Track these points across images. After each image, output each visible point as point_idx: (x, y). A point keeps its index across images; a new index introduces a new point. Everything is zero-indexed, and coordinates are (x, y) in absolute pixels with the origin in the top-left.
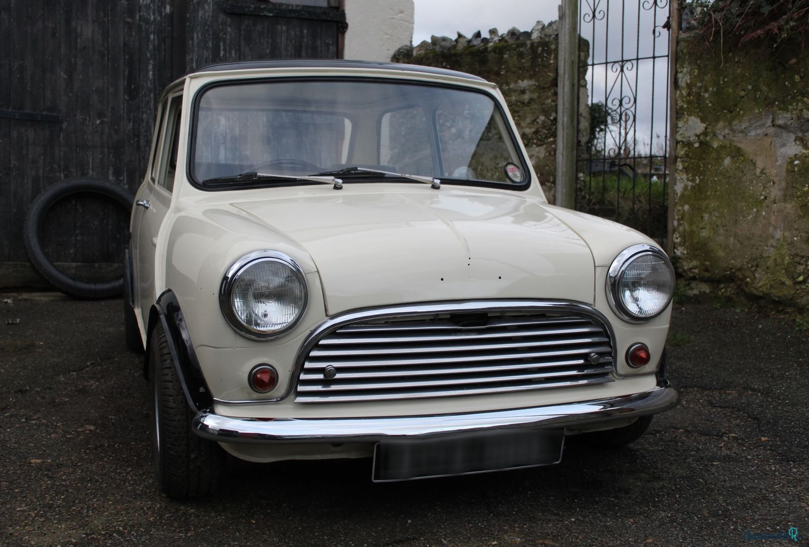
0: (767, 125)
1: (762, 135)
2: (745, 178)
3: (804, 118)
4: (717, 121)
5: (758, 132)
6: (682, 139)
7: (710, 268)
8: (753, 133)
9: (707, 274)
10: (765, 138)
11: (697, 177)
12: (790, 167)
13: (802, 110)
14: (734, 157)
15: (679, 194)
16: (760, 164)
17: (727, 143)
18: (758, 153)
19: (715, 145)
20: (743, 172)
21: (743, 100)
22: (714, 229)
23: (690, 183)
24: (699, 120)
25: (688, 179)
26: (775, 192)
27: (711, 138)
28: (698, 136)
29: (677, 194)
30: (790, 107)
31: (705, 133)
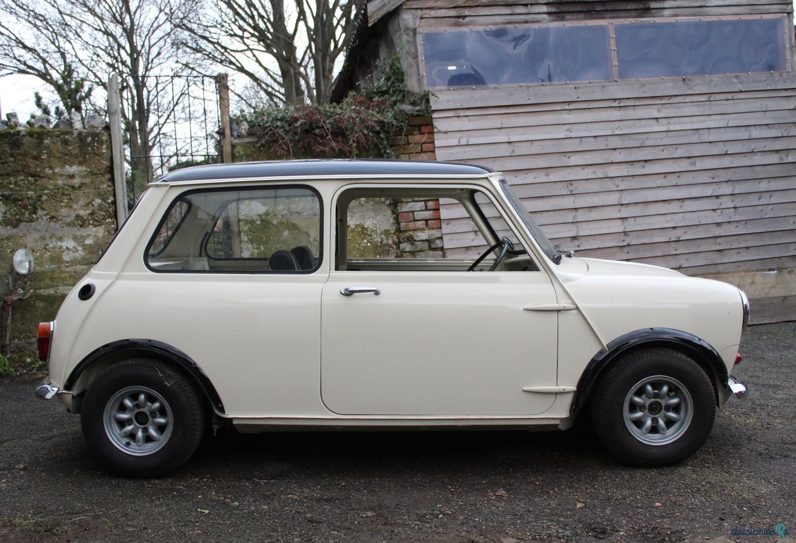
1: (312, 215)
4: (277, 205)
5: (309, 213)
6: (245, 218)
8: (305, 214)
10: (314, 216)
11: (262, 246)
14: (291, 230)
16: (313, 234)
17: (285, 221)
18: (310, 227)
19: (275, 222)
20: (299, 240)
23: (257, 251)
24: (260, 204)
25: (253, 248)
27: (271, 218)
28: (260, 216)
31: (267, 214)
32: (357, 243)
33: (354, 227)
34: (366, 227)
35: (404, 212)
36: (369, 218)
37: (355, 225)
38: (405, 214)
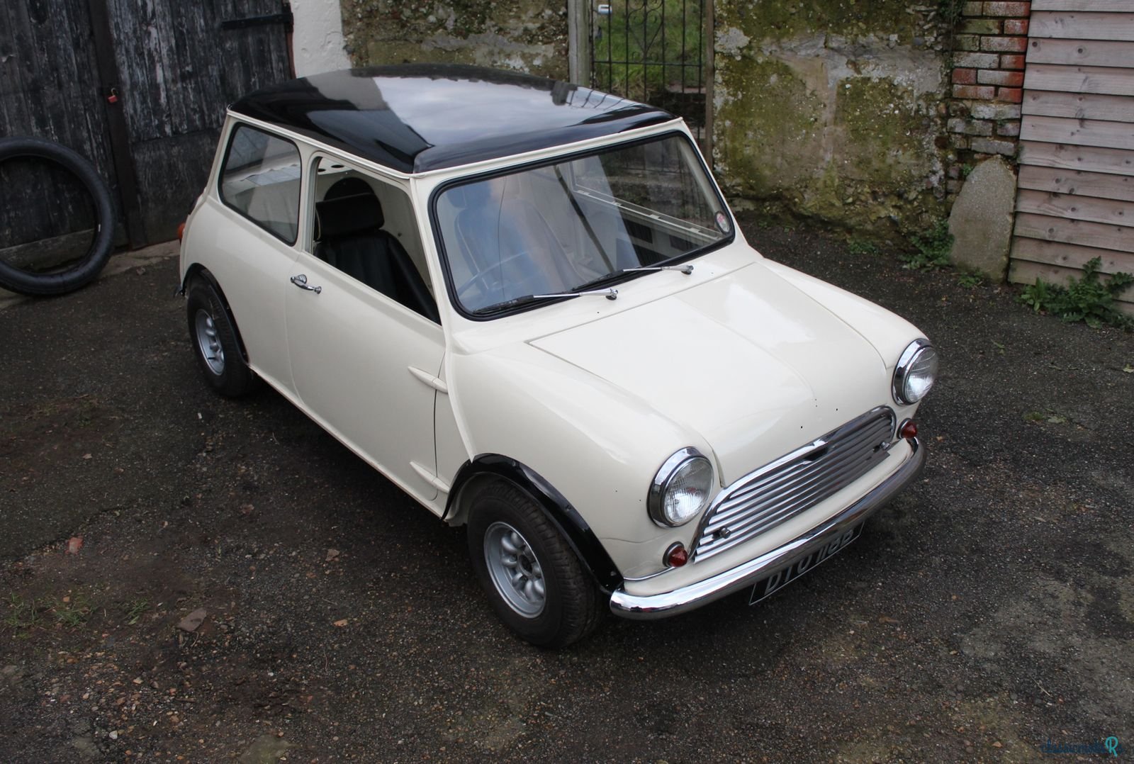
0: (819, 46)
1: (813, 55)
2: (793, 98)
3: (859, 43)
4: (763, 35)
5: (809, 52)
6: (722, 51)
7: (755, 187)
8: (803, 53)
9: (752, 193)
10: (816, 59)
11: (739, 93)
12: (841, 90)
13: (857, 35)
14: (781, 75)
15: (719, 108)
16: (810, 85)
17: (774, 60)
18: (808, 73)
19: (760, 60)
20: (791, 91)
21: (793, 17)
22: (759, 147)
23: (731, 98)
24: (742, 33)
25: (729, 93)
26: (827, 115)
27: (756, 53)
28: (741, 49)
29: (716, 108)
30: (845, 31)
31: (749, 47)
32: (879, 107)
33: (877, 80)
34: (896, 83)
35: (961, 67)
36: (903, 70)
37: (880, 79)
38: (964, 70)
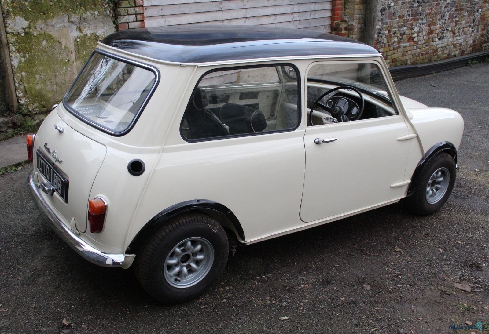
0: (65, 21)
1: (62, 27)
2: (56, 51)
3: (83, 17)
4: (37, 19)
5: (60, 25)
6: (12, 32)
7: (46, 105)
8: (58, 26)
9: (44, 109)
10: (64, 28)
11: (27, 54)
12: (75, 43)
13: (82, 13)
14: (48, 40)
15: (16, 66)
16: (64, 43)
17: (43, 32)
18: (61, 37)
19: (35, 34)
20: (54, 48)
21: (51, 7)
22: (43, 83)
23: (23, 59)
24: (23, 19)
25: (21, 56)
26: (73, 57)
27: (33, 30)
28: (24, 29)
29: (14, 67)
30: (77, 12)
31: (29, 27)
32: (93, 48)
33: (90, 35)
34: (98, 35)
35: (122, 23)
36: (99, 28)
37: (91, 34)
38: (123, 24)
